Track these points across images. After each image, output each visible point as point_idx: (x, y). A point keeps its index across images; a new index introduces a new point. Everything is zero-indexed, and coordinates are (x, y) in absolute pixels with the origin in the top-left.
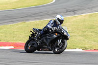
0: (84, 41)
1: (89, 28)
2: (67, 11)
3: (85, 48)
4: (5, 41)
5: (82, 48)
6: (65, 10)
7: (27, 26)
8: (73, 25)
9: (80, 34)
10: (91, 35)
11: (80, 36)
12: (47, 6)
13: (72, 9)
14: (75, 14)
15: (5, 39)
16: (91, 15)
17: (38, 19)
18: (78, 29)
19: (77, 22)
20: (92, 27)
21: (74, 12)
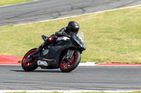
0: (97, 50)
1: (104, 32)
2: (72, 9)
3: (100, 60)
5: (94, 60)
6: (70, 7)
7: (16, 32)
9: (92, 41)
10: (108, 42)
13: (80, 5)
14: (84, 12)
16: (107, 14)
17: (31, 20)
18: (88, 34)
19: (86, 23)
20: (108, 30)
21: (83, 9)
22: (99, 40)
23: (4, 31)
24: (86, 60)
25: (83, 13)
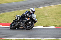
1: (59, 14)
2: (45, 3)
5: (54, 26)
8: (49, 12)
9: (53, 17)
11: (53, 18)
15: (6, 21)
16: (60, 6)
18: (52, 14)
19: (51, 10)
22: (56, 17)
23: (15, 13)
25: (49, 5)
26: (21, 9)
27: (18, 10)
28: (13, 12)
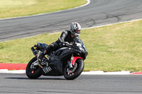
0: (132, 59)
1: (139, 41)
2: (107, 17)
3: (135, 69)
4: (18, 63)
5: (129, 69)
6: (104, 15)
8: (116, 37)
9: (127, 49)
12: (78, 9)
13: (115, 13)
14: (119, 20)
18: (123, 43)
19: (122, 32)
21: (118, 17)
22: (135, 49)
23: (39, 39)
24: (121, 69)
26: (51, 31)
27: (46, 33)
28: (34, 37)
